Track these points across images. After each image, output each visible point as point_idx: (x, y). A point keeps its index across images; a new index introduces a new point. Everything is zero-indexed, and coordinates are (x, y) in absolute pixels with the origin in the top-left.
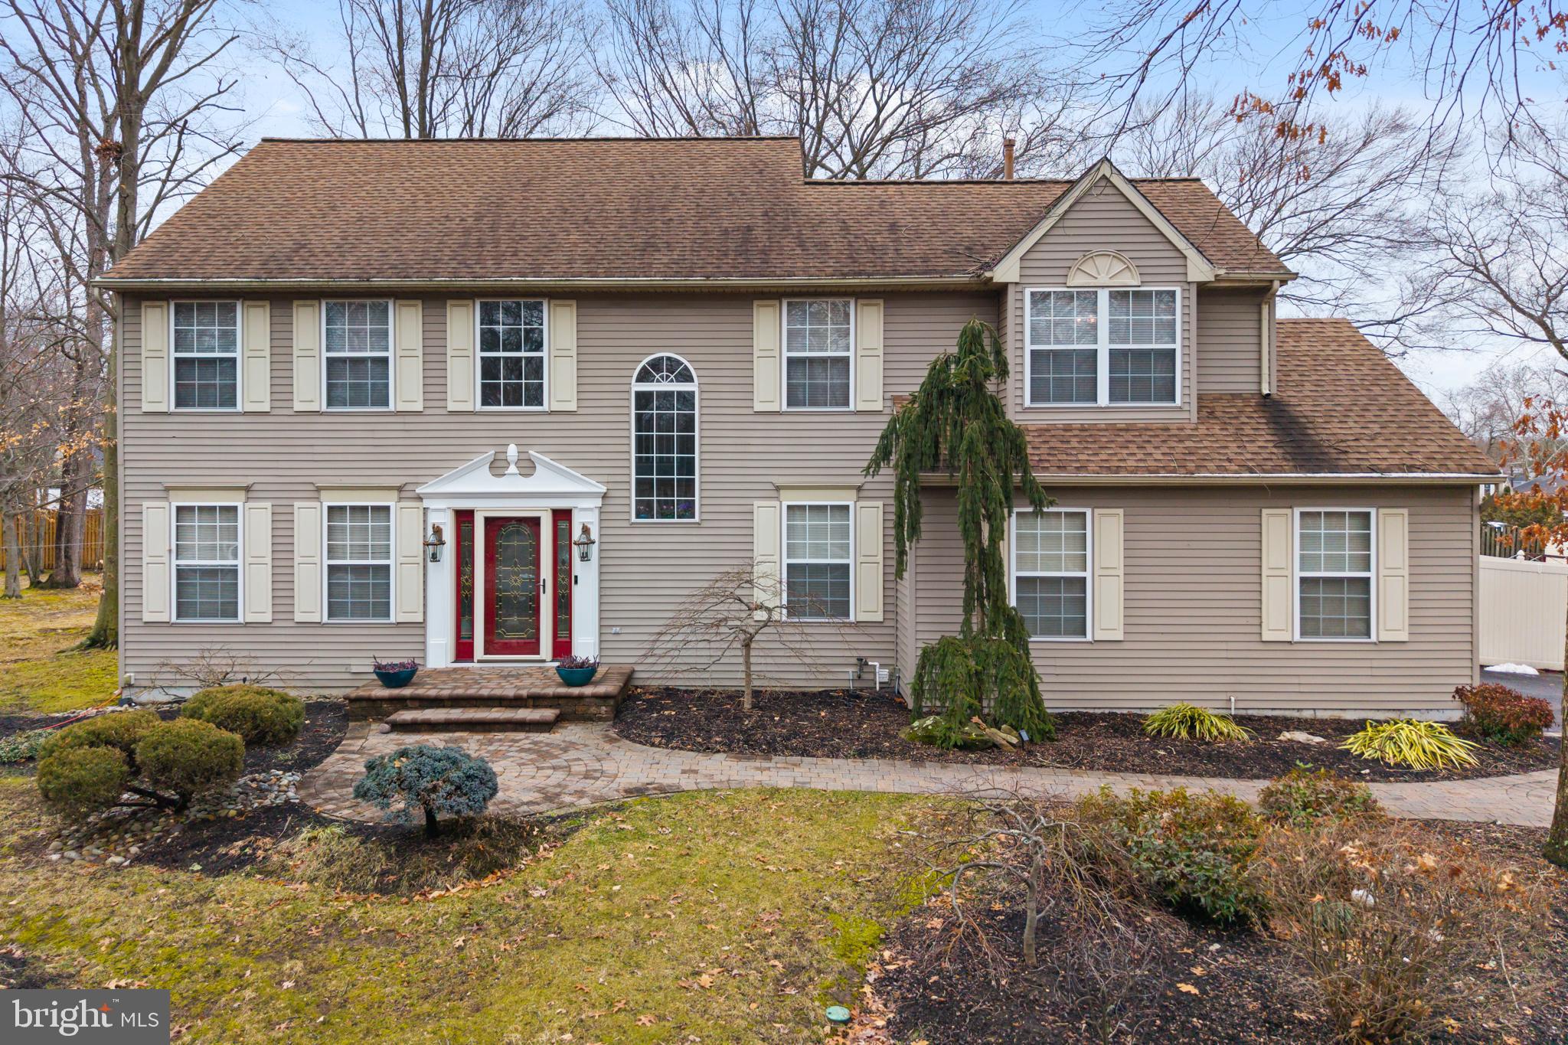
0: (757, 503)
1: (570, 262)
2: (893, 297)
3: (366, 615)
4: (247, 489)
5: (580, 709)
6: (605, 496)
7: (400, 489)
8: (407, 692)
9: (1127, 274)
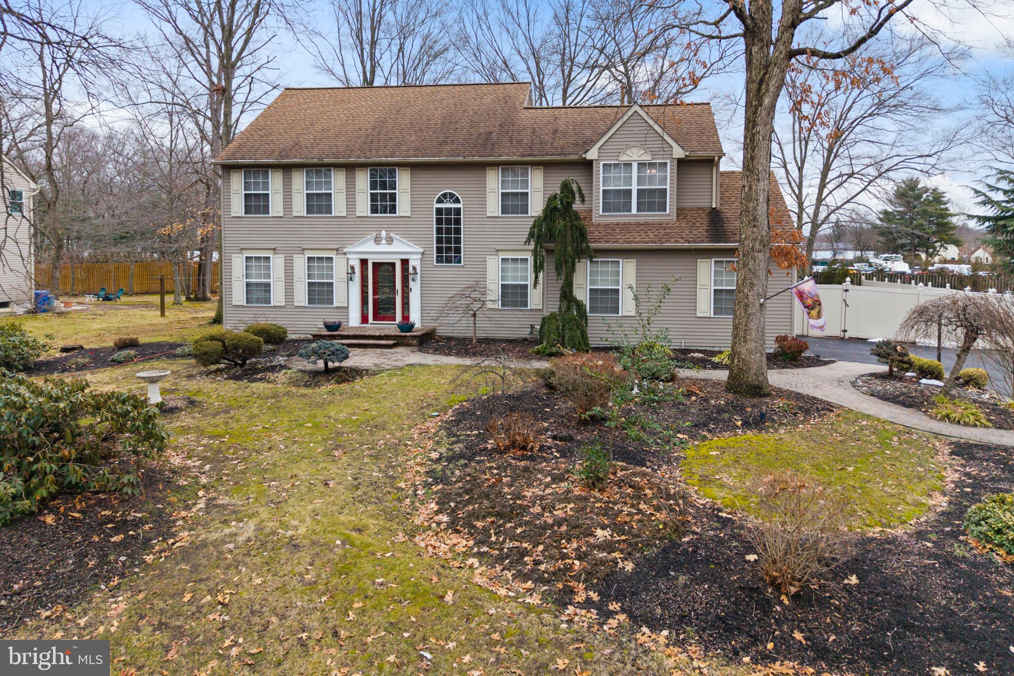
0: (488, 257)
1: (408, 150)
2: (548, 165)
3: (324, 303)
4: (274, 249)
5: (405, 341)
6: (423, 254)
7: (337, 250)
8: (336, 333)
9: (646, 155)
